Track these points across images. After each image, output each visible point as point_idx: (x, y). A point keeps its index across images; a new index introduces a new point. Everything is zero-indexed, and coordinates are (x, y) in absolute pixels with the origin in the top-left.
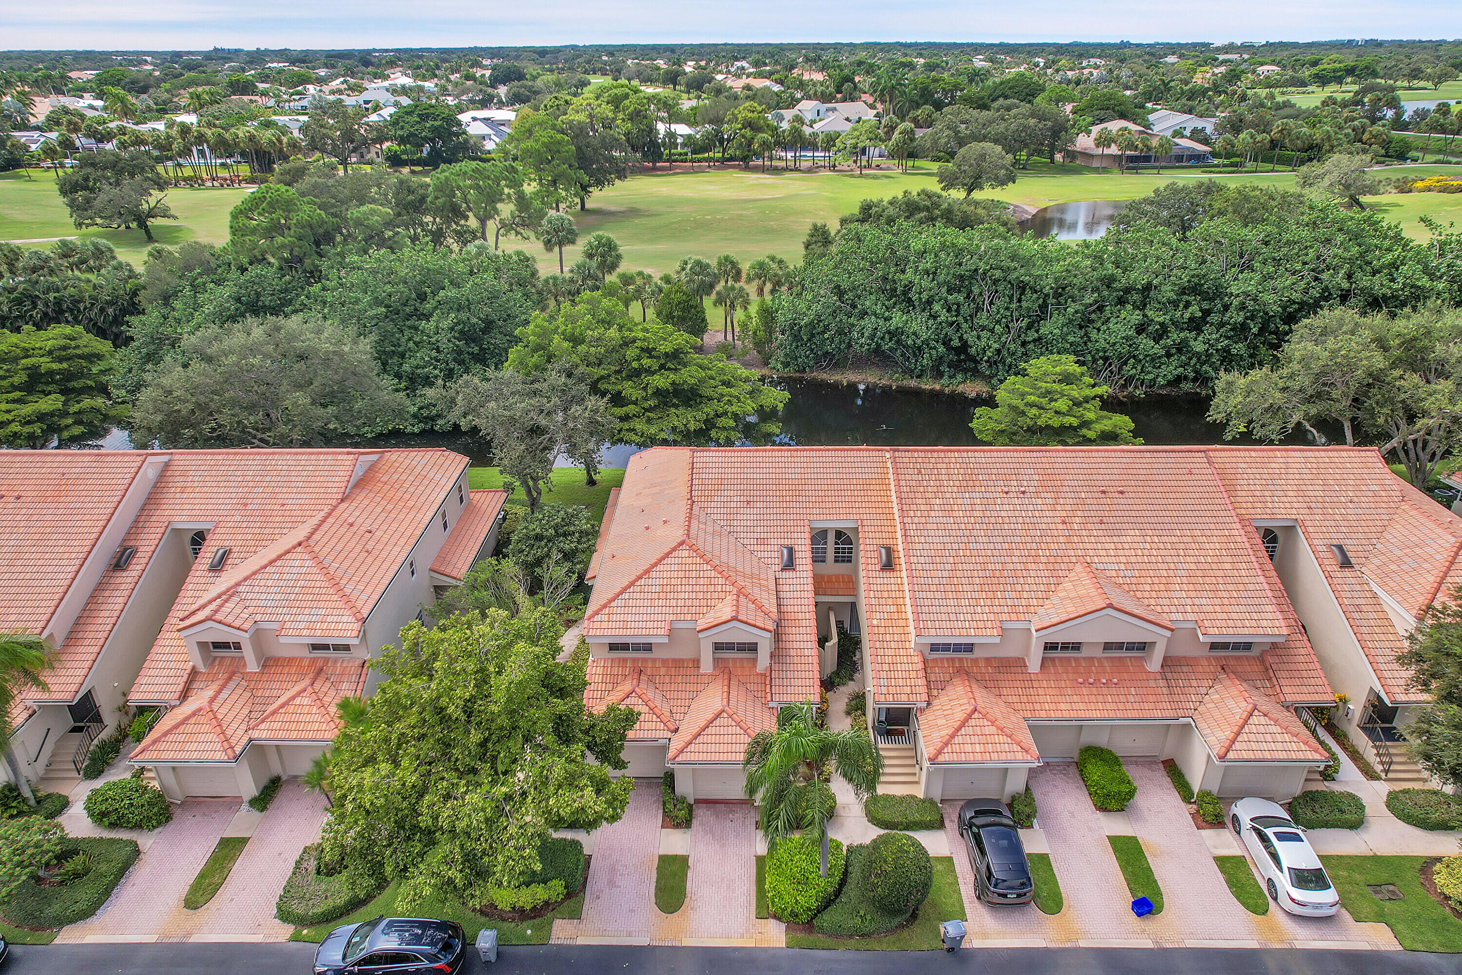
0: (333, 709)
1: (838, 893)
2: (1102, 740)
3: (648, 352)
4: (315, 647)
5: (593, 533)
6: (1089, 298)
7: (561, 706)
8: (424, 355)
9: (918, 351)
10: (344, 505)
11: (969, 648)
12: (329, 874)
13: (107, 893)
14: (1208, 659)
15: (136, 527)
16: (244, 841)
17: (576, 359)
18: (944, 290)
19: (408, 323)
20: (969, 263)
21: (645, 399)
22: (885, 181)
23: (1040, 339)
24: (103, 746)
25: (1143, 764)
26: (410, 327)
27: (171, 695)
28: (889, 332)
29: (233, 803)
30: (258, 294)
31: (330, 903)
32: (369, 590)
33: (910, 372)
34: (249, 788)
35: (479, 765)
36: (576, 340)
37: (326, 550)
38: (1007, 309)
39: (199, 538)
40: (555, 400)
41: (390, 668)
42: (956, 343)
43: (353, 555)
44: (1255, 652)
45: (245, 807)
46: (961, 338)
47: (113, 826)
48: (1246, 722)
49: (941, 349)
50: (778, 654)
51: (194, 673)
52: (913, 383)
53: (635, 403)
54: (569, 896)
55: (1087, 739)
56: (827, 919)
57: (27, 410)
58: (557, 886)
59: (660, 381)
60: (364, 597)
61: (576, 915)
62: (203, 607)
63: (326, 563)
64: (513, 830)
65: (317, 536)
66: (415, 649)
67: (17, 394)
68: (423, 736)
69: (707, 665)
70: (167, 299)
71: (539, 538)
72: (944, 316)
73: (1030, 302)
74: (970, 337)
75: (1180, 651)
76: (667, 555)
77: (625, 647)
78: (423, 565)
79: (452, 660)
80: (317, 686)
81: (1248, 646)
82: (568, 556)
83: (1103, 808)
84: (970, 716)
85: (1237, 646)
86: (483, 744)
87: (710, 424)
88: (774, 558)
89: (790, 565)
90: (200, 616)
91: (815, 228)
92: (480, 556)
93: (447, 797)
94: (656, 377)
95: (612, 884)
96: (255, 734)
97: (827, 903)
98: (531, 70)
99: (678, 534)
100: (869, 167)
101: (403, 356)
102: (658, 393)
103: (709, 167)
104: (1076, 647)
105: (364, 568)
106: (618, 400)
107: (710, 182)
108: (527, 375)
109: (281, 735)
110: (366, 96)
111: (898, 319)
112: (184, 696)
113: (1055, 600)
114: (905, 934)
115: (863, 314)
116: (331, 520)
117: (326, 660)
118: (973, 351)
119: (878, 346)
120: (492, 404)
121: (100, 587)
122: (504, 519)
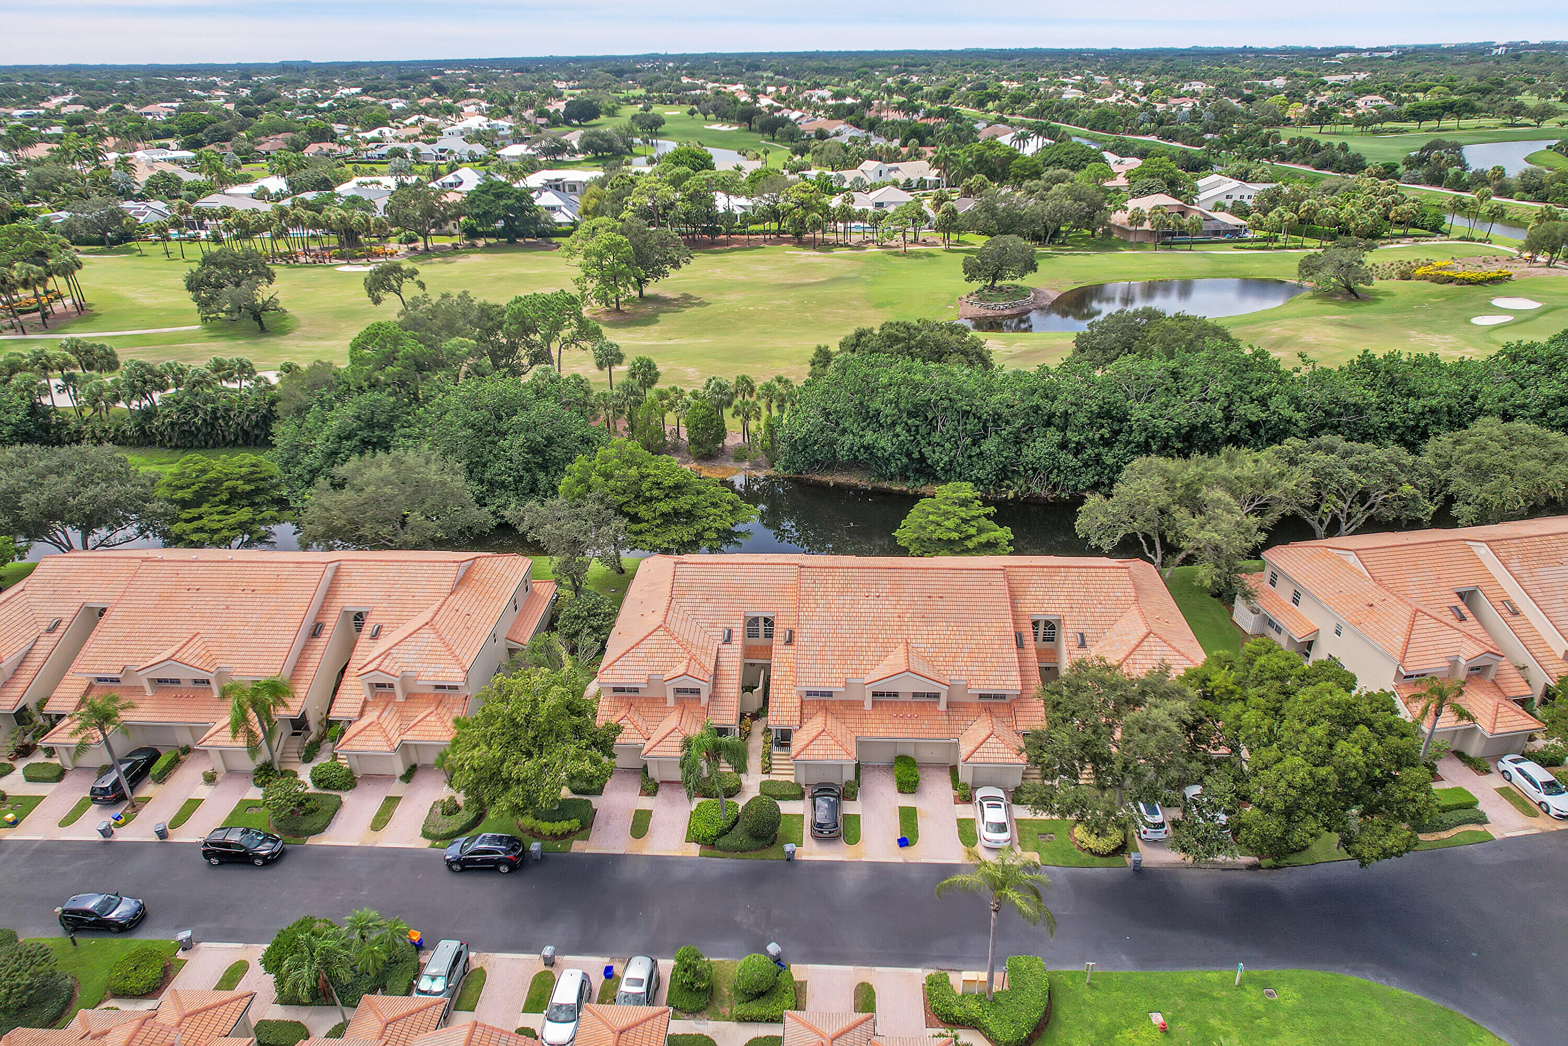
0: (450, 723)
1: (730, 829)
2: (910, 752)
3: (658, 485)
4: (437, 687)
5: (612, 616)
6: (1019, 423)
7: (576, 720)
8: (501, 465)
9: (887, 461)
10: (452, 597)
11: (830, 694)
12: (450, 814)
13: (329, 821)
14: (978, 704)
15: (323, 610)
16: (400, 798)
17: (607, 490)
18: (905, 415)
19: (489, 439)
20: (922, 395)
21: (655, 518)
22: (926, 260)
23: (981, 453)
24: (311, 743)
25: (938, 768)
26: (490, 443)
27: (354, 714)
28: (863, 447)
29: (390, 778)
30: (373, 412)
31: (450, 829)
32: (470, 652)
33: (881, 477)
34: (400, 770)
35: (532, 749)
36: (608, 476)
37: (443, 627)
38: (956, 430)
39: (359, 618)
40: (590, 523)
41: (487, 698)
42: (916, 455)
43: (459, 630)
44: (1007, 700)
45: (397, 780)
46: (920, 452)
47: (326, 788)
48: (984, 741)
49: (905, 460)
50: (713, 696)
51: (366, 702)
52: (886, 485)
53: (647, 521)
54: (582, 829)
55: (901, 751)
56: (721, 842)
57: (232, 520)
58: (576, 823)
59: (664, 507)
60: (466, 657)
61: (586, 838)
62: (371, 662)
63: (443, 636)
64: (548, 780)
65: (437, 619)
66: (500, 689)
67: (222, 507)
68: (503, 734)
69: (671, 702)
70: (301, 411)
71: (577, 617)
72: (904, 435)
73: (972, 424)
74: (927, 451)
75: (958, 698)
76: (650, 634)
77: (622, 690)
78: (501, 636)
79: (520, 694)
80: (439, 710)
81: (1003, 697)
82: (596, 629)
83: (901, 791)
84: (820, 734)
85: (996, 696)
86: (534, 738)
87: (699, 535)
88: (719, 636)
89: (728, 640)
90: (371, 667)
91: (819, 349)
92: (537, 631)
93: (516, 764)
94: (662, 503)
95: (607, 823)
96: (405, 738)
97: (723, 833)
98: (606, 102)
99: (657, 620)
100: (915, 242)
101: (485, 465)
102: (663, 515)
103: (765, 241)
104: (896, 695)
105: (466, 639)
106: (635, 519)
107: (762, 262)
108: (573, 500)
109: (419, 738)
110: (441, 144)
111: (869, 437)
112: (361, 715)
113: (881, 666)
114: (765, 851)
115: (844, 431)
116: (444, 607)
117: (444, 695)
118: (929, 461)
119: (856, 457)
120: (548, 526)
121: (305, 648)
122: (557, 599)
